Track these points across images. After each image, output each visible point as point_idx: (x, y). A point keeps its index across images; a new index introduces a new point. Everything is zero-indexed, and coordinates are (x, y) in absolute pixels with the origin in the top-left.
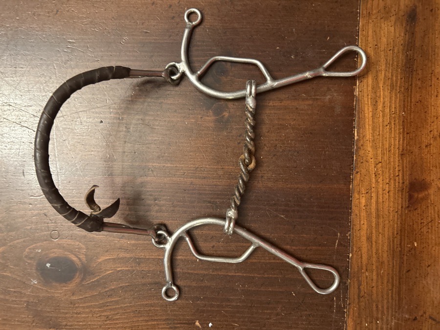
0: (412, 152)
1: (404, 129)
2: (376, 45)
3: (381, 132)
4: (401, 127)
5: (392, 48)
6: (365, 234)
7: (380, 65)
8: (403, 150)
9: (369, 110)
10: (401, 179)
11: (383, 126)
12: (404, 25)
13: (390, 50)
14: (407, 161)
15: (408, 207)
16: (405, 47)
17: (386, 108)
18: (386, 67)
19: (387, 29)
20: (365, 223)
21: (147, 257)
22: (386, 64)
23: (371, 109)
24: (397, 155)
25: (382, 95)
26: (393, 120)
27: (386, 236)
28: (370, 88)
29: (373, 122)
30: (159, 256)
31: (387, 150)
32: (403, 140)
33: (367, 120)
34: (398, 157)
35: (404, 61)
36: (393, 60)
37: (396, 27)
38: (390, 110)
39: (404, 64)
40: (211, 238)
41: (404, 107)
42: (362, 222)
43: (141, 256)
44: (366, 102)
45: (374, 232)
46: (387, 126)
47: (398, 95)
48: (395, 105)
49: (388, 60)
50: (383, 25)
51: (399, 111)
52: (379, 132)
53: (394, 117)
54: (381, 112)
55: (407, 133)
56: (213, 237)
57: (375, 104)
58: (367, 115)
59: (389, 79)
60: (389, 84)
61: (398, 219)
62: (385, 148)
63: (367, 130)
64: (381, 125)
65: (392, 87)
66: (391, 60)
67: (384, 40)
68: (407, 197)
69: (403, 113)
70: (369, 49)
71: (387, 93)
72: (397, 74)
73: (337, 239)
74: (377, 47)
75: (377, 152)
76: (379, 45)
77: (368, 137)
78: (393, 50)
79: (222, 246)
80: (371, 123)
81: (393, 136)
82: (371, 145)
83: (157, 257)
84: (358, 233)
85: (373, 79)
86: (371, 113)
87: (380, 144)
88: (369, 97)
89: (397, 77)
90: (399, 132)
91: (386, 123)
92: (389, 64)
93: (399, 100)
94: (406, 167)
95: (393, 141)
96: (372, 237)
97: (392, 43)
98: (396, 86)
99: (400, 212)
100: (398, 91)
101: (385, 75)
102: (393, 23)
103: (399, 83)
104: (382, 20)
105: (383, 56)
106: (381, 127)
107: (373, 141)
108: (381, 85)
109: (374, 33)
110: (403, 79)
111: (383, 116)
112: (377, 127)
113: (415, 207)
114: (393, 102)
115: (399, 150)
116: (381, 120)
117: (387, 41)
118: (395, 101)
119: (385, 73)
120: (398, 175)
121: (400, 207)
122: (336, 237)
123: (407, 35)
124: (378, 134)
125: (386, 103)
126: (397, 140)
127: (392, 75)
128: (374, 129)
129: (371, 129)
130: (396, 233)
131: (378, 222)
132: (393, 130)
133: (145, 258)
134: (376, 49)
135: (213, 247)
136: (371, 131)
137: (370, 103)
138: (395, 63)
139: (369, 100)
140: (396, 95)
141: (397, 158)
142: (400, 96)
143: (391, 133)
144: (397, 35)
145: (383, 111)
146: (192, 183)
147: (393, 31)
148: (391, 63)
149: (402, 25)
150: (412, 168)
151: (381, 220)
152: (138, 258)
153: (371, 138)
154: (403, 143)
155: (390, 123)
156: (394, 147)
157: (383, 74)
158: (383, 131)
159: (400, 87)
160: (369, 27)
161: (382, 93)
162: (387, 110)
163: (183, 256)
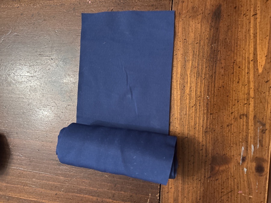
0: (215, 130)
1: (207, 110)
2: (185, 40)
3: (187, 113)
4: (206, 109)
5: (198, 42)
6: (172, 197)
7: (188, 56)
8: (207, 128)
9: (178, 94)
10: (204, 152)
11: (189, 107)
12: (210, 22)
13: (197, 43)
14: (210, 138)
15: (210, 177)
16: (209, 40)
17: (192, 92)
18: (193, 57)
19: (195, 26)
20: (173, 188)
21: (13, 196)
22: (193, 55)
23: (179, 93)
24: (201, 132)
25: (189, 81)
26: (198, 102)
27: (190, 200)
28: (179, 76)
29: (181, 104)
30: (21, 196)
31: (193, 127)
32: (207, 119)
33: (176, 102)
34: (203, 134)
35: (209, 52)
36: (199, 51)
37: (203, 24)
38: (196, 94)
39: (209, 54)
40: (55, 188)
41: (208, 92)
42: (170, 187)
43: (9, 195)
44: (176, 87)
45: (180, 195)
46: (193, 107)
47: (203, 81)
48: (201, 89)
49: (195, 52)
50: (191, 23)
51: (204, 95)
52: (186, 112)
53: (200, 100)
54: (188, 95)
55: (211, 114)
56: (56, 187)
57: (183, 88)
58: (176, 97)
59: (195, 67)
60: (196, 72)
61: (201, 187)
62: (191, 125)
63: (176, 110)
64: (188, 106)
65: (198, 74)
66: (198, 51)
67: (192, 35)
68: (209, 168)
69: (208, 96)
70: (179, 43)
71: (194, 80)
72: (203, 63)
73: (148, 198)
74: (185, 41)
75: (184, 128)
76: (188, 40)
77: (177, 115)
78: (200, 43)
79: (62, 195)
80: (179, 104)
81: (198, 116)
82: (179, 122)
83: (19, 197)
84: (166, 194)
85: (181, 68)
86: (179, 96)
87: (187, 122)
88: (178, 82)
89: (202, 66)
90: (203, 113)
91: (192, 105)
92: (196, 55)
93: (204, 85)
94: (209, 143)
95: (198, 120)
96: (178, 199)
97: (199, 37)
98: (202, 74)
99: (202, 181)
100: (203, 77)
101: (192, 64)
102: (200, 20)
103: (204, 71)
104: (191, 19)
105: (190, 48)
106: (188, 108)
107: (181, 119)
108: (189, 73)
109: (183, 29)
110: (208, 67)
111: (190, 99)
112: (184, 108)
113: (216, 178)
114: (199, 87)
115: (203, 128)
116: (188, 101)
117: (195, 35)
118: (200, 87)
119: (192, 62)
120: (202, 150)
121: (203, 176)
122: (148, 197)
123: (212, 30)
124: (185, 113)
125: (192, 88)
126: (202, 120)
127: (198, 64)
128: (181, 110)
129: (179, 109)
130: (199, 198)
131: (184, 188)
132: (198, 110)
133: (12, 197)
134: (185, 43)
135: (56, 194)
136: (179, 111)
137: (178, 88)
138: (201, 54)
139: (178, 85)
140: (201, 81)
141: (201, 135)
142: (204, 82)
143: (196, 113)
144: (203, 30)
145: (190, 95)
146: (43, 145)
147: (200, 27)
148: (197, 54)
149: (208, 22)
150: (214, 144)
151: (187, 186)
152: (7, 196)
153: (179, 116)
154: (207, 122)
155: (195, 105)
156: (199, 126)
157: (190, 63)
158: (189, 111)
159: (205, 74)
160: (180, 24)
161: (189, 79)
162: (193, 94)
163: (36, 199)
